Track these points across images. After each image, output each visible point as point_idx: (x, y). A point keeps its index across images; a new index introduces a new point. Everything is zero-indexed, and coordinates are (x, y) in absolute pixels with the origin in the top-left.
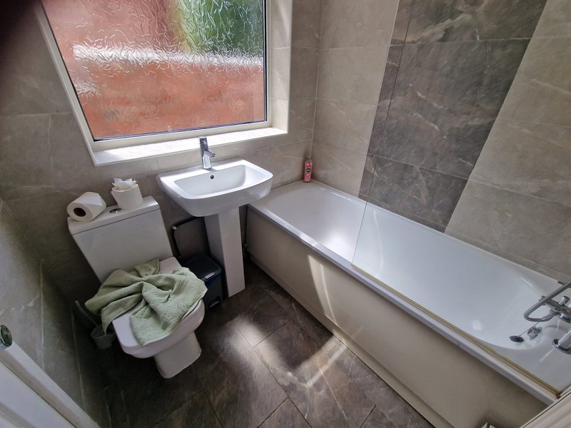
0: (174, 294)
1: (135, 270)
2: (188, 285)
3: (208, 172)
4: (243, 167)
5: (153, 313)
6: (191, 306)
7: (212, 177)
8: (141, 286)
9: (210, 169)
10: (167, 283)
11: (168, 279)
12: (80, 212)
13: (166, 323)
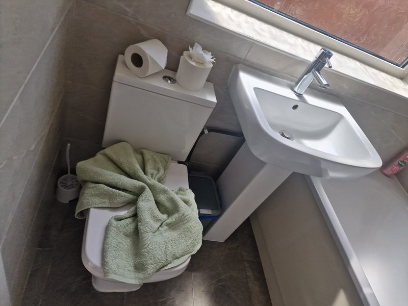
0: (167, 225)
1: (142, 154)
2: (188, 225)
3: (296, 98)
4: (341, 117)
5: (136, 235)
6: (177, 258)
7: (295, 107)
8: (142, 190)
9: (299, 95)
10: (168, 204)
11: (172, 200)
12: (138, 60)
13: (143, 265)
